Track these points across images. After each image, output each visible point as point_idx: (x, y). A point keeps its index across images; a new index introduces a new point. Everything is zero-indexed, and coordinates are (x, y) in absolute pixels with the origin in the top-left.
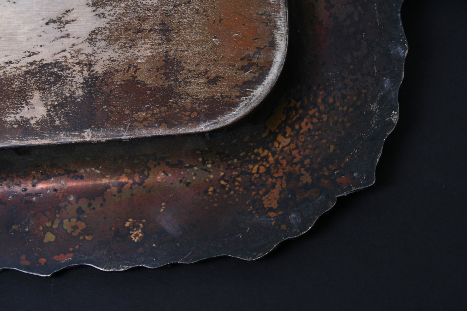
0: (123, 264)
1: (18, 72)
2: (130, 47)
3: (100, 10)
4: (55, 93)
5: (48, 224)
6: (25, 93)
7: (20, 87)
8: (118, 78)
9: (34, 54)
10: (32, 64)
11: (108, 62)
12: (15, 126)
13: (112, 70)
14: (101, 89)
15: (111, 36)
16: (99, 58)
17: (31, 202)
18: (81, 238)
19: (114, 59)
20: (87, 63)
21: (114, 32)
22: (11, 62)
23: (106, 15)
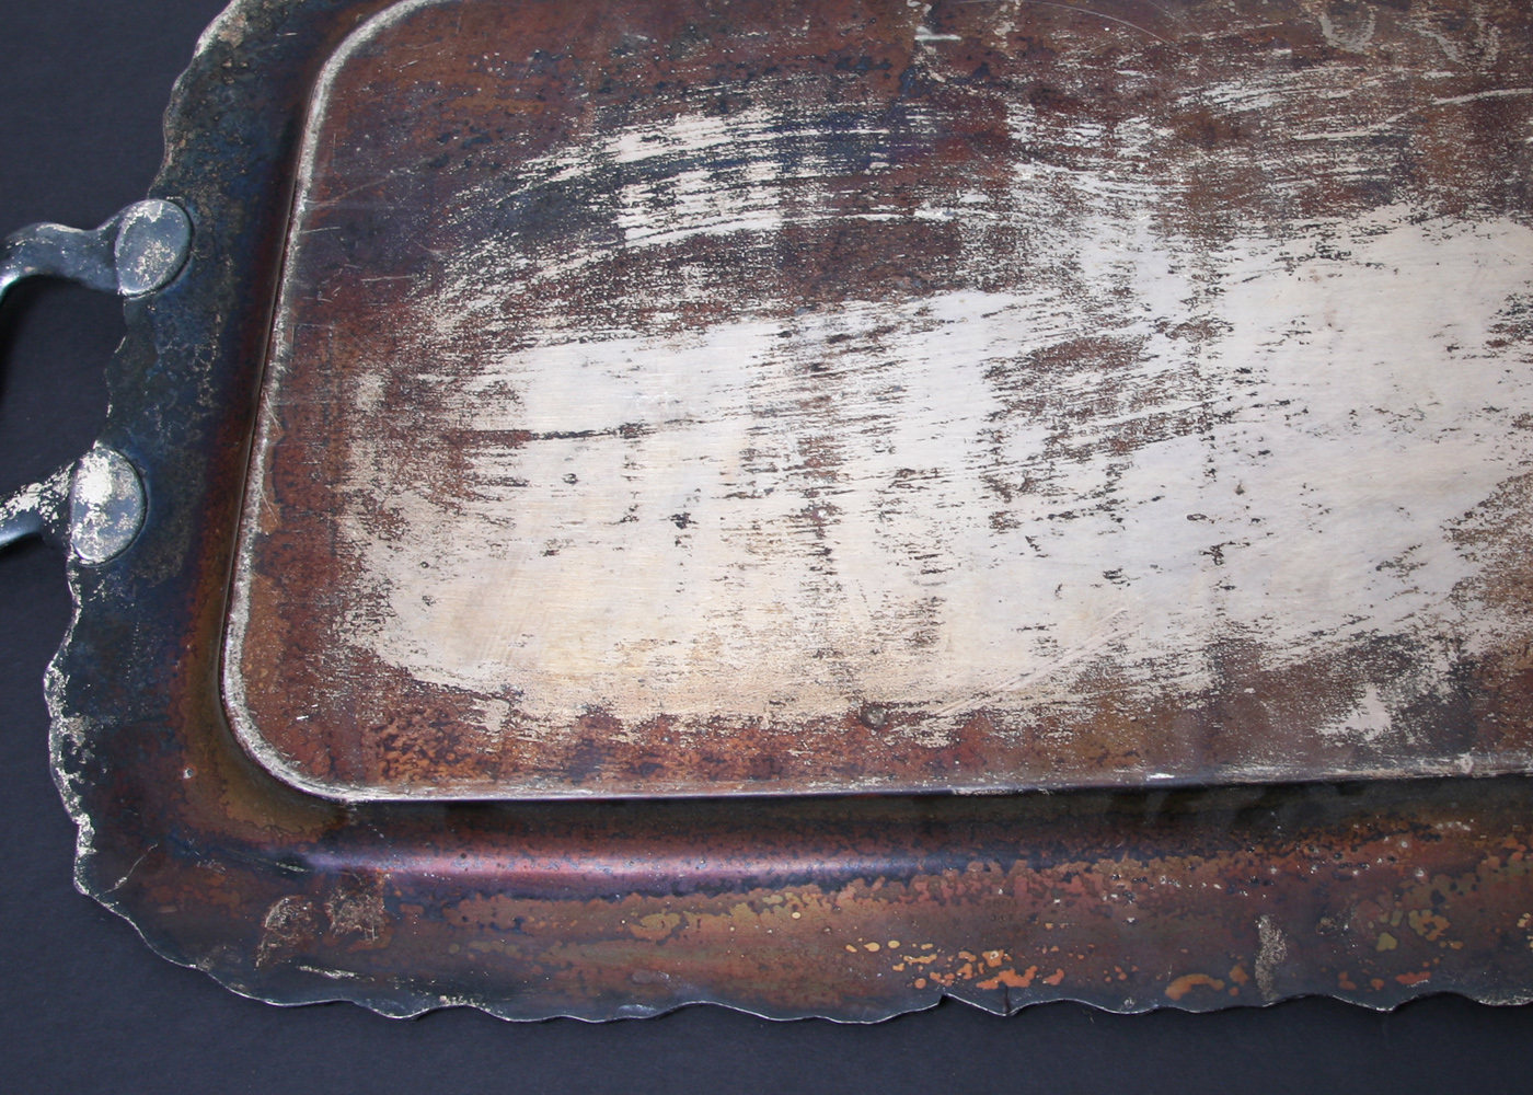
0: (1520, 993)
1: (1335, 649)
2: (1525, 612)
3: (1468, 548)
4: (1402, 688)
5: (1383, 919)
6: (1350, 686)
7: (1341, 677)
8: (1510, 666)
9: (1360, 619)
10: (1358, 637)
11: (1489, 637)
12: (1339, 744)
13: (1498, 652)
14: (1482, 684)
15: (1490, 593)
16: (1473, 630)
17: (1351, 878)
18: (1443, 944)
19: (1500, 631)
20: (1453, 637)
21: (1494, 587)
22: (1322, 633)
23: (1479, 556)
